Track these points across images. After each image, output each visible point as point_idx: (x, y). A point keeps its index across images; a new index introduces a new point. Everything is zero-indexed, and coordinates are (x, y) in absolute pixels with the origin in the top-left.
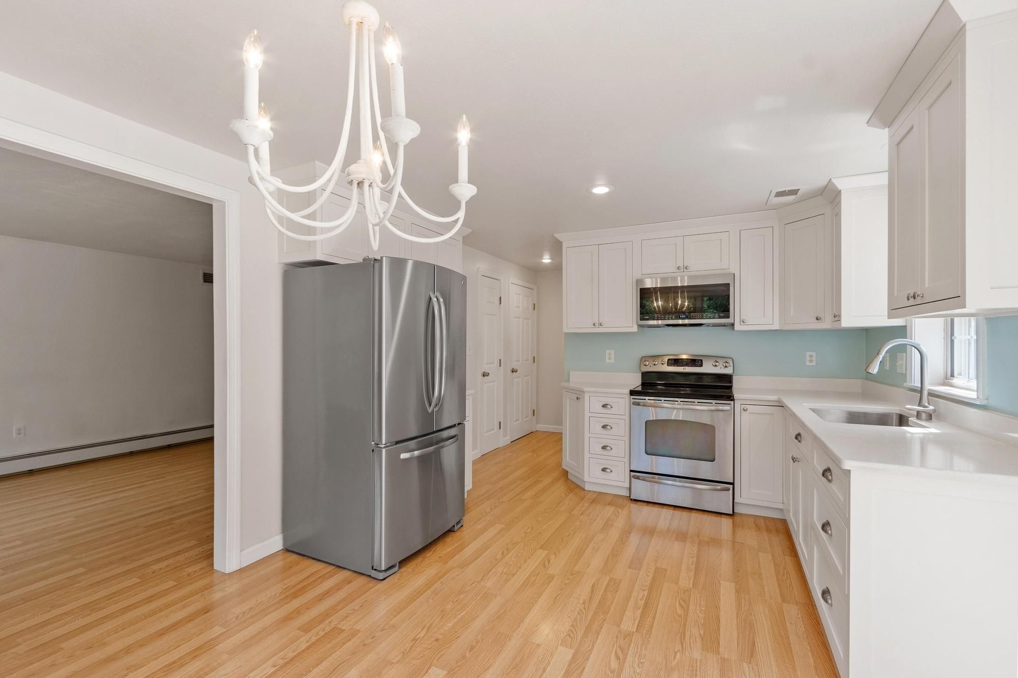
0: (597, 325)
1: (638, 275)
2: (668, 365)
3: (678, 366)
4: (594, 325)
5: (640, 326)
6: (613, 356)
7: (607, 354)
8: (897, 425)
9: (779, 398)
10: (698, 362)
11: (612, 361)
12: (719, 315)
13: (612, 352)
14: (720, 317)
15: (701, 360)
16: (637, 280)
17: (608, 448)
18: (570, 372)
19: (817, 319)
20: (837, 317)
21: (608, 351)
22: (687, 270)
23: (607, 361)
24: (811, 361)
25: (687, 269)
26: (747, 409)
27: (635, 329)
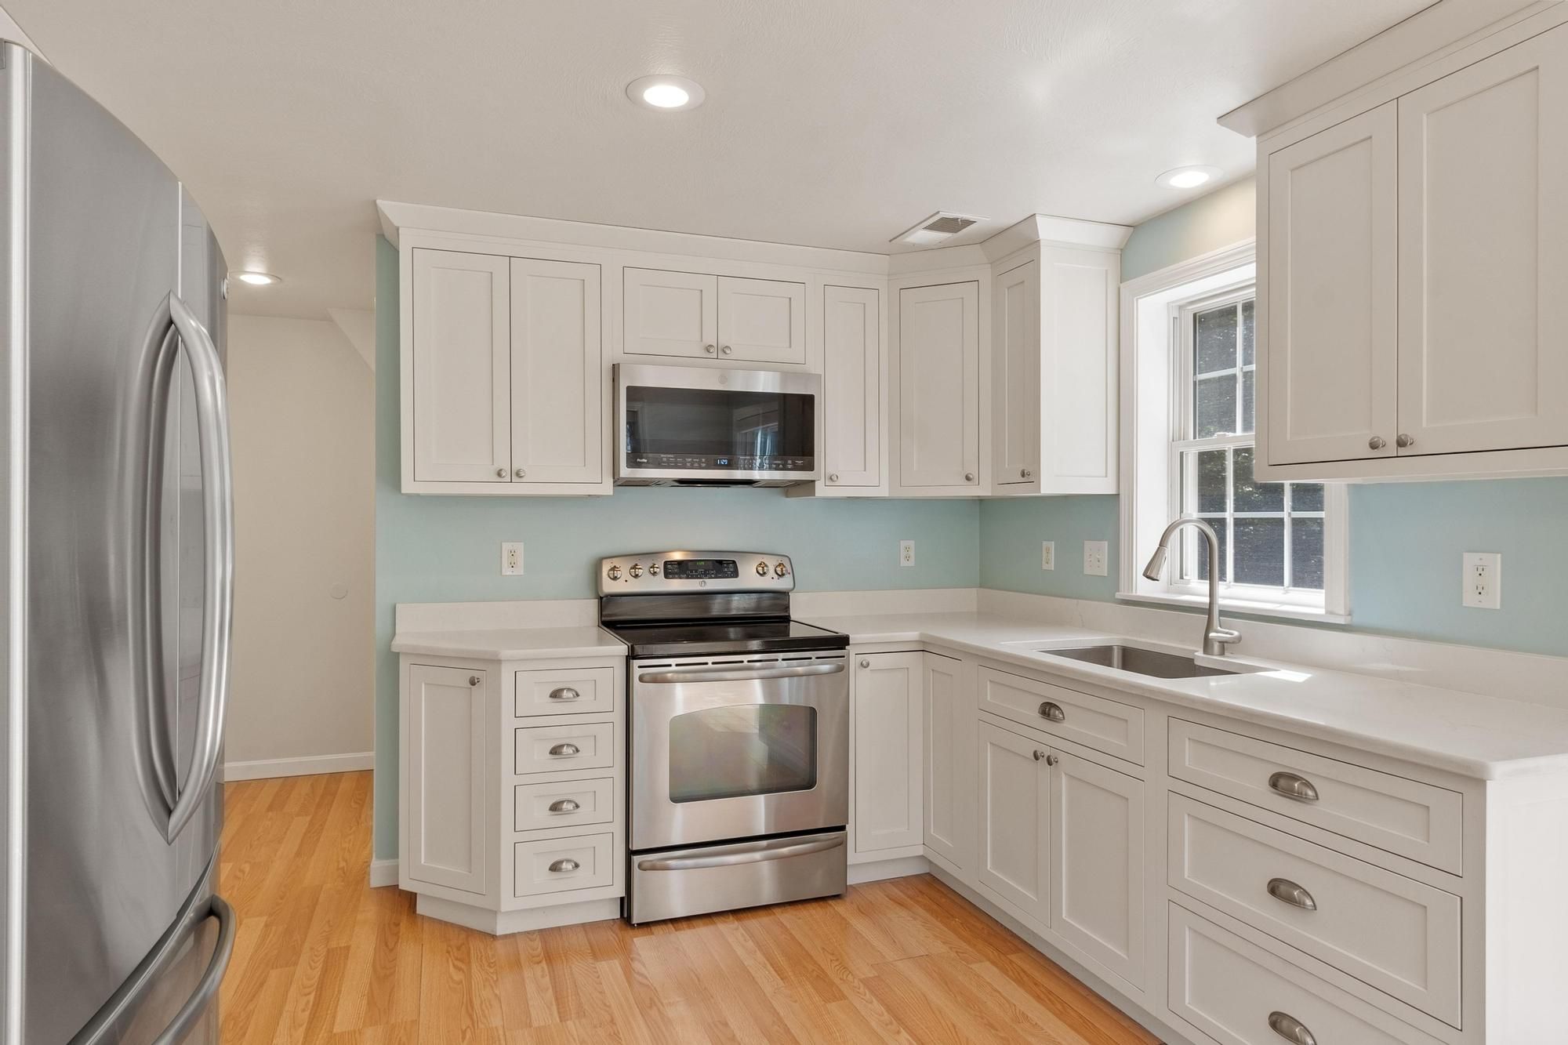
0: (506, 474)
1: (613, 353)
2: (666, 576)
3: (687, 578)
4: (499, 474)
5: (620, 483)
6: (520, 559)
7: (505, 555)
8: (1120, 666)
9: (921, 635)
10: (728, 567)
11: (520, 571)
12: (794, 463)
13: (520, 547)
14: (796, 468)
15: (734, 562)
16: (613, 365)
17: (565, 806)
18: (399, 607)
19: (968, 478)
20: (1029, 475)
21: (507, 547)
22: (725, 357)
23: (507, 571)
24: (908, 558)
25: (725, 352)
26: (868, 664)
27: (607, 488)
